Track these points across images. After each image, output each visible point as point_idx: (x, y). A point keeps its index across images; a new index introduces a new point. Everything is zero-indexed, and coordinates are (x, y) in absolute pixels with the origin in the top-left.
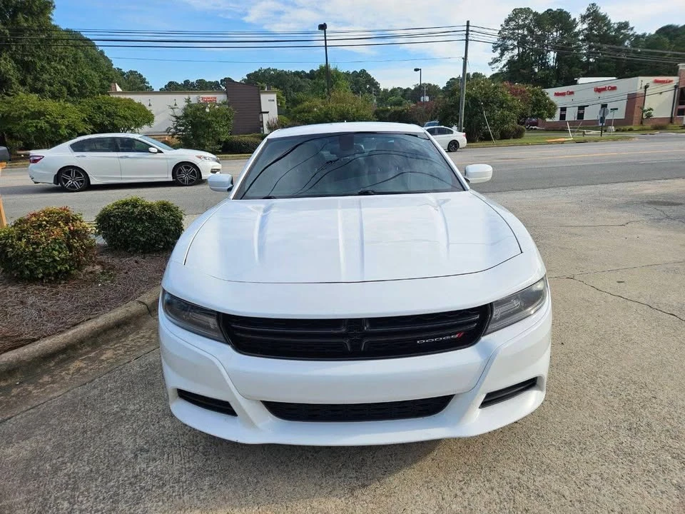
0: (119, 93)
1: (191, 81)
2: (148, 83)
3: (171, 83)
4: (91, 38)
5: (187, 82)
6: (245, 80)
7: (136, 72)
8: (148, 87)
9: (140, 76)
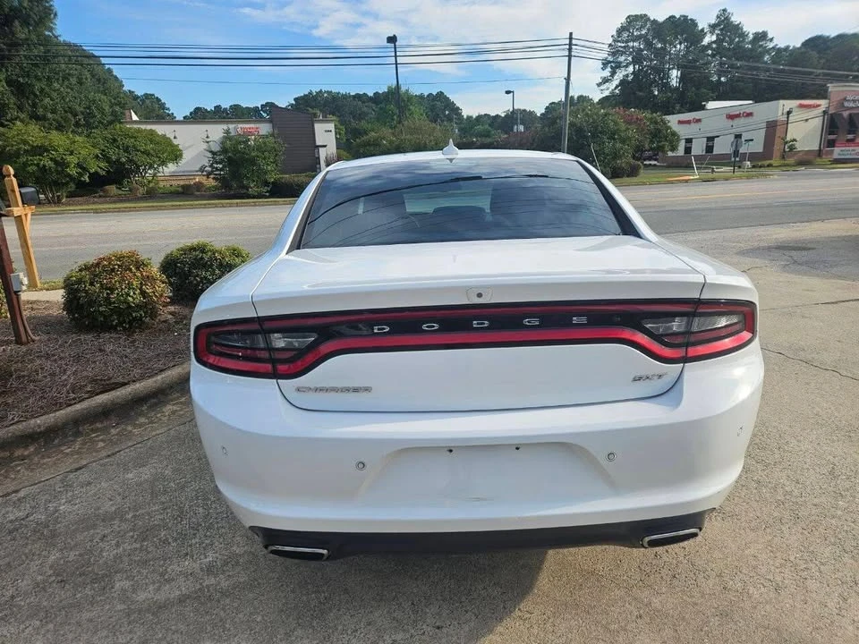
0: (136, 122)
1: (223, 107)
2: (168, 109)
3: (198, 110)
4: (96, 54)
5: (218, 108)
6: (292, 105)
7: (153, 95)
8: (169, 115)
9: (158, 100)
